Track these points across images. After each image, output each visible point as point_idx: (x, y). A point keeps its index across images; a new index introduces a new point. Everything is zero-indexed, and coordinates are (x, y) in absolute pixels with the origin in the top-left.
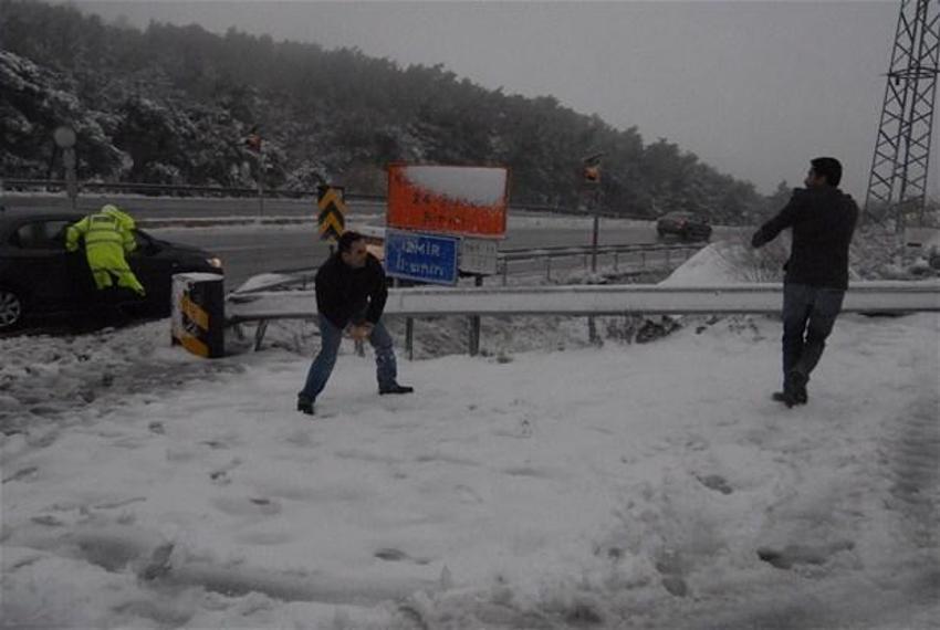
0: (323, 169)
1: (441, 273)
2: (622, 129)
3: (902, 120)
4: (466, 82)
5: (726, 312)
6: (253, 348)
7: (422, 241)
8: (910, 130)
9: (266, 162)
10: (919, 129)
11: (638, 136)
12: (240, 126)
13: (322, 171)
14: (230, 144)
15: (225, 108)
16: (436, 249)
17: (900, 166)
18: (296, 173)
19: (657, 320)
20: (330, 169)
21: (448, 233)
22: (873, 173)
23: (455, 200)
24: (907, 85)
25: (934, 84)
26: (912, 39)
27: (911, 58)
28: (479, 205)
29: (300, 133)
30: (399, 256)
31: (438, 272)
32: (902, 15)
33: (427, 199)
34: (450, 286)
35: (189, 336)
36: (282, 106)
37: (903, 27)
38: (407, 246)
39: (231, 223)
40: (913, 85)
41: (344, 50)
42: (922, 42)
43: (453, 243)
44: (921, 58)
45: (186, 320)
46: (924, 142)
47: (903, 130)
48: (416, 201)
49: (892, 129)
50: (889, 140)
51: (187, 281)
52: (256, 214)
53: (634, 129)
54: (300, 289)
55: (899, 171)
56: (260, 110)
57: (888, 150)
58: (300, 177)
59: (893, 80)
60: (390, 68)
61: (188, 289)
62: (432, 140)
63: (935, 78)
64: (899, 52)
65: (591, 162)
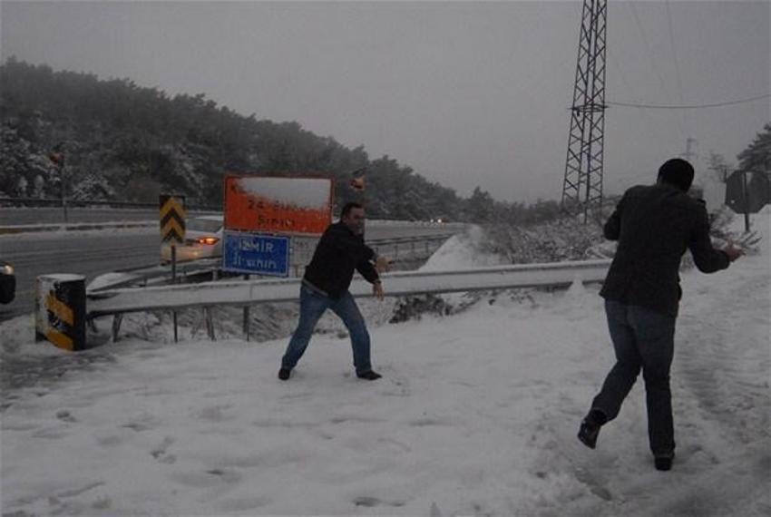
0: (106, 182)
1: (275, 267)
2: (352, 148)
3: (583, 142)
4: (225, 109)
5: (503, 288)
6: (112, 339)
7: (255, 241)
8: (589, 149)
9: (55, 176)
10: (595, 147)
11: (365, 153)
12: (27, 145)
13: (105, 184)
14: (20, 159)
15: (13, 128)
16: (270, 247)
17: (584, 175)
18: (81, 185)
19: (423, 298)
20: (111, 181)
21: (281, 232)
22: (566, 180)
23: (285, 204)
24: (585, 117)
25: (603, 116)
26: (586, 83)
27: (586, 96)
28: (307, 209)
29: (81, 151)
30: (236, 254)
31: (272, 266)
32: (579, 66)
33: (261, 205)
34: (283, 277)
35: (56, 331)
36: (63, 128)
37: (580, 76)
38: (243, 245)
39: (38, 230)
40: (589, 117)
41: (118, 81)
42: (594, 86)
43: (285, 241)
44: (593, 97)
45: (52, 317)
46: (599, 157)
47: (584, 149)
48: (250, 207)
49: (576, 148)
50: (575, 156)
51: (54, 281)
52: (60, 222)
53: (362, 148)
54: (141, 286)
55: (584, 178)
56: (42, 130)
57: (574, 163)
58: (84, 189)
59: (575, 112)
60: (159, 96)
61: (54, 289)
62: (200, 157)
63: (603, 111)
64: (579, 93)
65: (356, 174)
